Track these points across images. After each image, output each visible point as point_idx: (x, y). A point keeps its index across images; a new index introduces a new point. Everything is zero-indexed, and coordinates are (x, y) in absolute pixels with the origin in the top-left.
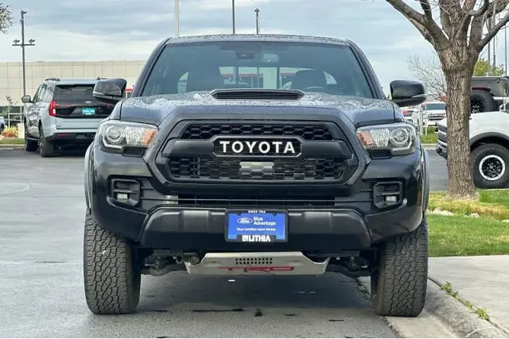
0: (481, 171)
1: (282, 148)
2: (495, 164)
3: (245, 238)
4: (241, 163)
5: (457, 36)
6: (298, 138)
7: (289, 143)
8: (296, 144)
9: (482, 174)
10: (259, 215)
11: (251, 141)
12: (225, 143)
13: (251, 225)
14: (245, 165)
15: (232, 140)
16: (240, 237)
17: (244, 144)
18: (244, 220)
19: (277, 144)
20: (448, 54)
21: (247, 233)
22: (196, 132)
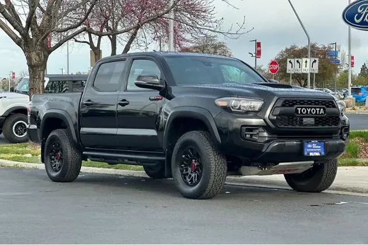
0: (14, 131)
1: (320, 111)
2: (22, 127)
3: (311, 154)
4: (304, 119)
5: (38, 43)
6: (324, 106)
7: (322, 109)
8: (324, 109)
9: (15, 133)
10: (315, 143)
11: (309, 108)
12: (299, 109)
13: (312, 148)
14: (305, 120)
15: (302, 108)
16: (309, 154)
17: (307, 110)
18: (309, 146)
19: (318, 109)
20: (34, 55)
21: (312, 152)
22: (287, 104)
